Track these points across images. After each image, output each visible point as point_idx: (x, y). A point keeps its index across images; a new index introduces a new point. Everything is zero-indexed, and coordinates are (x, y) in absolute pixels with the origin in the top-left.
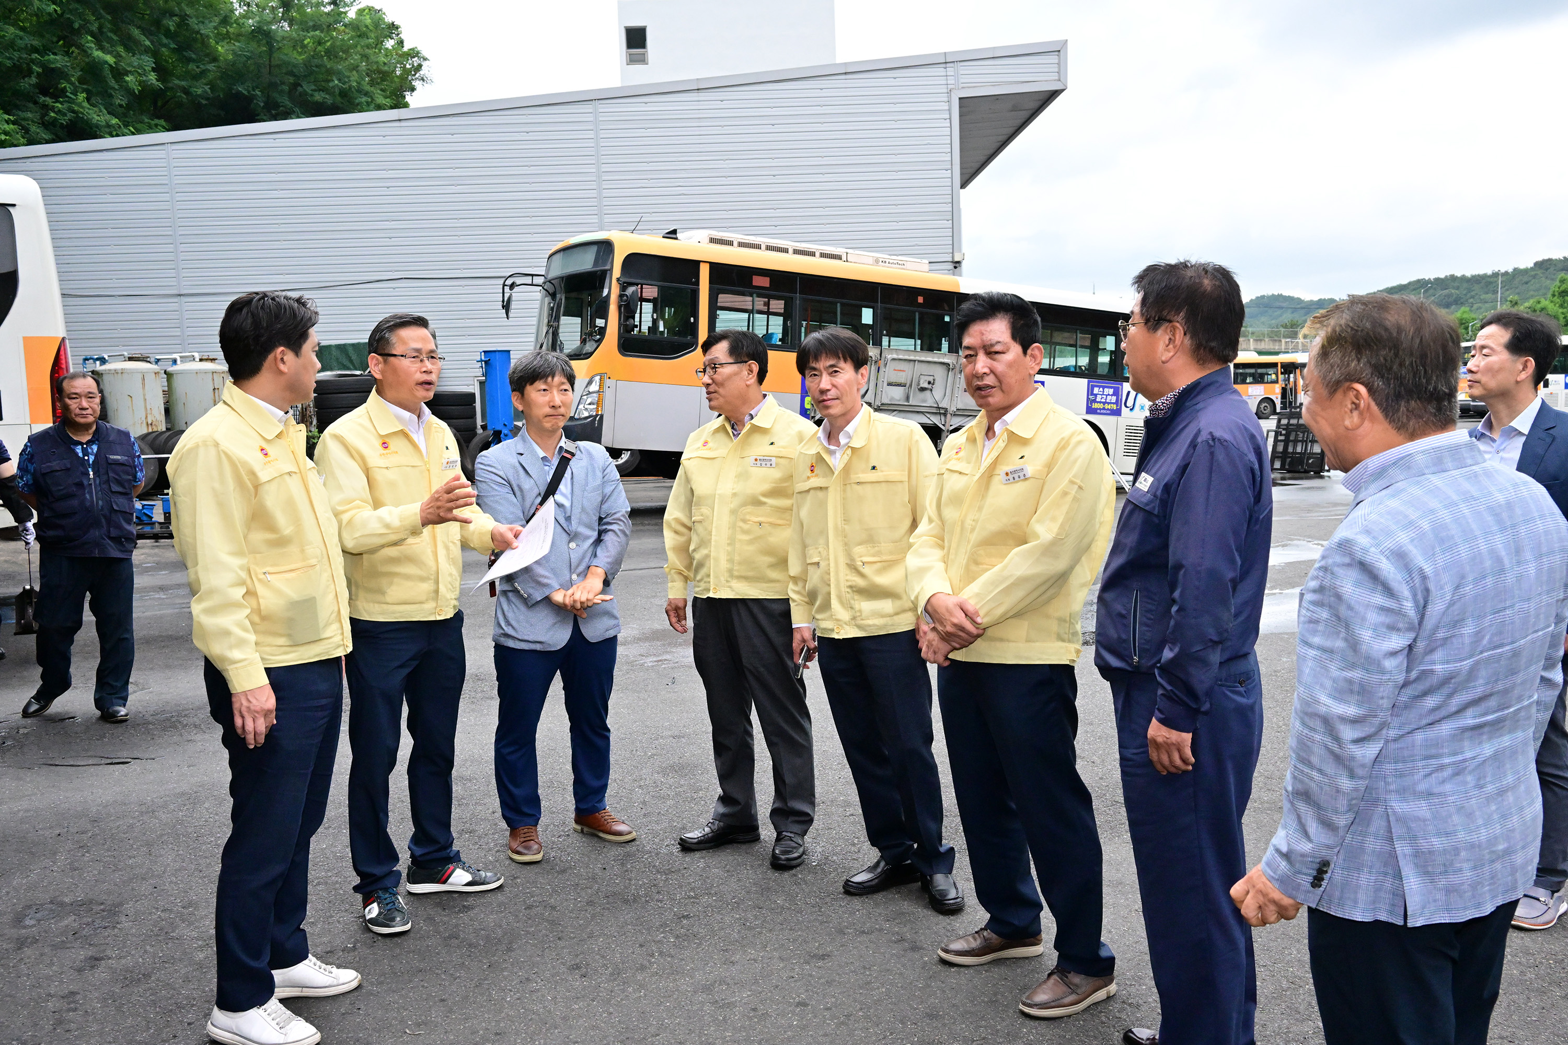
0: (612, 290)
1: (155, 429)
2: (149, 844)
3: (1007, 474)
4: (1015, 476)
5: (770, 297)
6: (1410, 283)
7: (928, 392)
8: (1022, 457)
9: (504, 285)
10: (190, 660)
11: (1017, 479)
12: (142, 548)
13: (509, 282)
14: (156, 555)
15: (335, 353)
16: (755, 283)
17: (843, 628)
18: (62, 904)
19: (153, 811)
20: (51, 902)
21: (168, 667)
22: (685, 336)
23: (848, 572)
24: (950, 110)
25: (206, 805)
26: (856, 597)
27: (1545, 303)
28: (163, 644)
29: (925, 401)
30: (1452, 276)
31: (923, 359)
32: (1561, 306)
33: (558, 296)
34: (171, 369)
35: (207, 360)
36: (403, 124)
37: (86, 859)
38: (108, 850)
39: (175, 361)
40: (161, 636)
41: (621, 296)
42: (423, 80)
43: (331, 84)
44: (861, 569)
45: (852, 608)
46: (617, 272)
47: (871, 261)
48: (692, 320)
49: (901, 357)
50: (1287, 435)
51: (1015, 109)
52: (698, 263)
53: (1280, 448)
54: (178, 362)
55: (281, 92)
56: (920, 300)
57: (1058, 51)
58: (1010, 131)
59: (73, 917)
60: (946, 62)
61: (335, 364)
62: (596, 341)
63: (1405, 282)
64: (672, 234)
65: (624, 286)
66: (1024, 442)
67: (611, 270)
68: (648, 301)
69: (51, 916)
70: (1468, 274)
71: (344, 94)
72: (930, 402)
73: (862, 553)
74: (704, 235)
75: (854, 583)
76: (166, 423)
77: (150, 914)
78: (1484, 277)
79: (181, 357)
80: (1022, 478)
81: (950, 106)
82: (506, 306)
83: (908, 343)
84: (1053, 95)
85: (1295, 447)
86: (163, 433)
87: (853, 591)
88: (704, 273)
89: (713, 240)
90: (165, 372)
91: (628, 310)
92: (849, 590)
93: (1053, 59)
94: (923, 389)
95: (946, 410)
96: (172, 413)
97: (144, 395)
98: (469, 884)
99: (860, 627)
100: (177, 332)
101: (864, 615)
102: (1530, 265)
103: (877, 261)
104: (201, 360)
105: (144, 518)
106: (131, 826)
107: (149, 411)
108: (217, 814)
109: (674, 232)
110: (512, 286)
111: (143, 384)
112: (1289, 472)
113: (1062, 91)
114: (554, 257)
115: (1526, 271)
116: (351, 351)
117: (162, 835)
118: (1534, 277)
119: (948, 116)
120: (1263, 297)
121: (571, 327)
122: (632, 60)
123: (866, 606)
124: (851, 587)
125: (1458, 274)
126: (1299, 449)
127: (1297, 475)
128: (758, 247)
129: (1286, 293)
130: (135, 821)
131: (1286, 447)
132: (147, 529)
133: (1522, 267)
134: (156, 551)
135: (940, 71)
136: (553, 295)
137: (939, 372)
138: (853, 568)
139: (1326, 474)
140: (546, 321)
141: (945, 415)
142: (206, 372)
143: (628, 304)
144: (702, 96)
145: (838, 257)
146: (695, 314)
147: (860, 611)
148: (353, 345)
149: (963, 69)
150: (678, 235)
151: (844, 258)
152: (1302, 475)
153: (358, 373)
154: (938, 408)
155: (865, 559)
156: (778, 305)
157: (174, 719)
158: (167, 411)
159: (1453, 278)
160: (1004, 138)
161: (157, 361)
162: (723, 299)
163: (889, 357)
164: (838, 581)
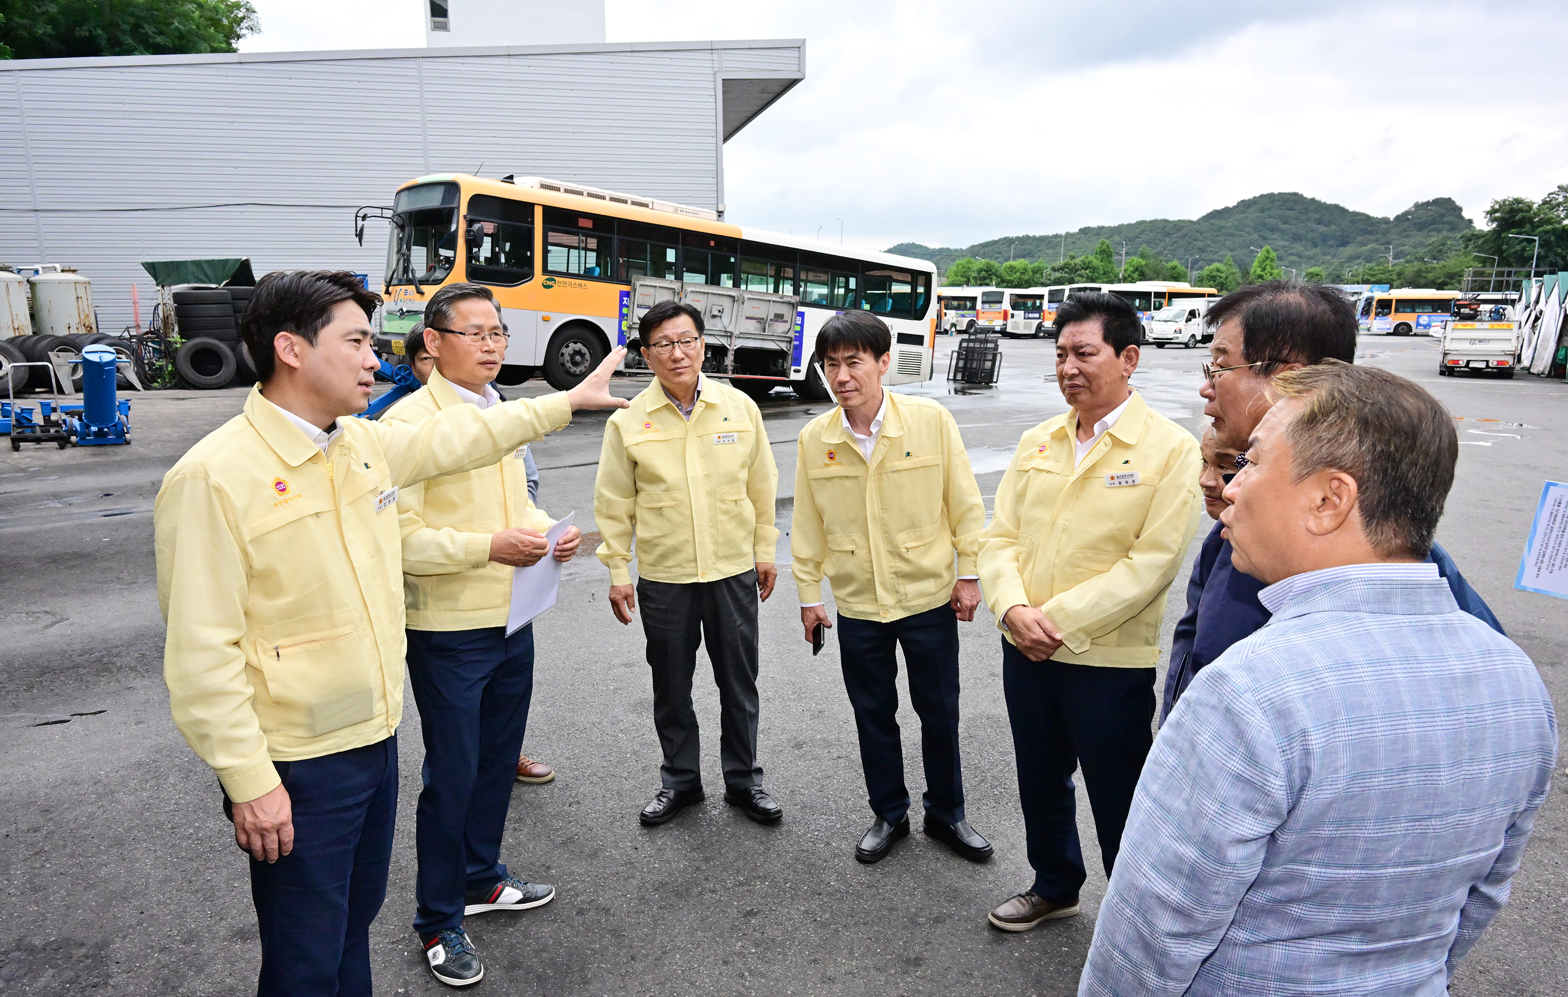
0: (460, 226)
1: (22, 333)
2: (119, 842)
3: (1112, 478)
4: (1123, 481)
5: (587, 236)
6: (1000, 240)
7: (718, 319)
8: (1127, 462)
9: (357, 216)
10: (106, 582)
11: (1123, 483)
12: (26, 450)
13: (361, 214)
14: (40, 458)
15: (192, 268)
16: (580, 224)
17: (889, 612)
18: (32, 950)
19: (112, 792)
20: (18, 948)
21: (84, 591)
22: (522, 267)
23: (890, 558)
24: (715, 89)
25: (171, 780)
26: (900, 582)
27: (1091, 258)
28: (71, 563)
29: (715, 326)
30: (1027, 236)
31: (715, 292)
32: (1102, 261)
33: (407, 229)
34: (34, 278)
35: (69, 271)
36: (244, 66)
37: (47, 872)
38: (72, 856)
39: (37, 272)
40: (66, 554)
41: (468, 232)
42: (252, 29)
43: (172, 27)
44: (906, 555)
45: (897, 592)
46: (463, 210)
47: (672, 210)
48: (529, 253)
49: (698, 290)
50: (967, 355)
51: (763, 91)
52: (532, 205)
53: (961, 364)
54: (41, 272)
55: (123, 31)
56: (712, 243)
57: (798, 47)
58: (755, 109)
59: (51, 972)
60: (712, 48)
61: (191, 277)
62: (446, 269)
63: (997, 239)
64: (510, 179)
65: (470, 223)
66: (1126, 446)
67: (458, 208)
68: (487, 235)
69: (22, 971)
70: (1037, 235)
71: (181, 36)
72: (720, 327)
73: (904, 540)
74: (536, 180)
75: (899, 570)
76: (33, 326)
77: (146, 956)
78: (1047, 237)
79: (43, 268)
80: (1130, 483)
81: (715, 85)
82: (360, 235)
83: (701, 278)
84: (793, 82)
85: (972, 364)
86: (30, 337)
87: (897, 576)
88: (538, 214)
89: (543, 186)
90: (28, 281)
91: (473, 242)
92: (893, 576)
93: (795, 53)
94: (714, 316)
95: (732, 333)
96: (36, 318)
97: (9, 303)
98: (520, 902)
99: (904, 608)
100: (35, 244)
101: (909, 598)
102: (1077, 230)
103: (676, 210)
104: (63, 271)
105: (24, 421)
106: (91, 816)
107: (15, 317)
108: (187, 793)
109: (511, 177)
110: (364, 218)
111: (8, 292)
112: (967, 382)
113: (801, 80)
114: (403, 194)
115: (1073, 235)
116: (206, 266)
117: (131, 828)
118: (1079, 239)
119: (713, 93)
120: (902, 244)
121: (419, 256)
122: (437, 27)
123: (911, 588)
124: (895, 573)
125: (1031, 235)
126: (974, 366)
127: (975, 385)
128: (581, 193)
129: (917, 243)
130: (95, 809)
131: (965, 364)
132: (28, 432)
133: (1071, 231)
134: (40, 453)
135: (707, 55)
136: (402, 227)
137: (727, 303)
138: (897, 554)
139: (993, 384)
140: (395, 249)
141: (731, 337)
142: (69, 282)
143: (475, 238)
144: (512, 61)
145: (646, 206)
146: (531, 249)
147: (906, 594)
148: (208, 262)
149: (727, 56)
150: (515, 180)
151: (650, 206)
152: (978, 385)
153: (213, 286)
154: (726, 332)
155: (909, 545)
156: (592, 243)
157: (105, 660)
158: (32, 317)
159: (1028, 237)
160: (749, 114)
161: (19, 271)
162: (553, 237)
163: (689, 289)
164: (881, 568)
